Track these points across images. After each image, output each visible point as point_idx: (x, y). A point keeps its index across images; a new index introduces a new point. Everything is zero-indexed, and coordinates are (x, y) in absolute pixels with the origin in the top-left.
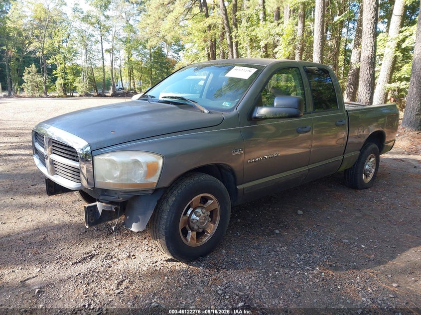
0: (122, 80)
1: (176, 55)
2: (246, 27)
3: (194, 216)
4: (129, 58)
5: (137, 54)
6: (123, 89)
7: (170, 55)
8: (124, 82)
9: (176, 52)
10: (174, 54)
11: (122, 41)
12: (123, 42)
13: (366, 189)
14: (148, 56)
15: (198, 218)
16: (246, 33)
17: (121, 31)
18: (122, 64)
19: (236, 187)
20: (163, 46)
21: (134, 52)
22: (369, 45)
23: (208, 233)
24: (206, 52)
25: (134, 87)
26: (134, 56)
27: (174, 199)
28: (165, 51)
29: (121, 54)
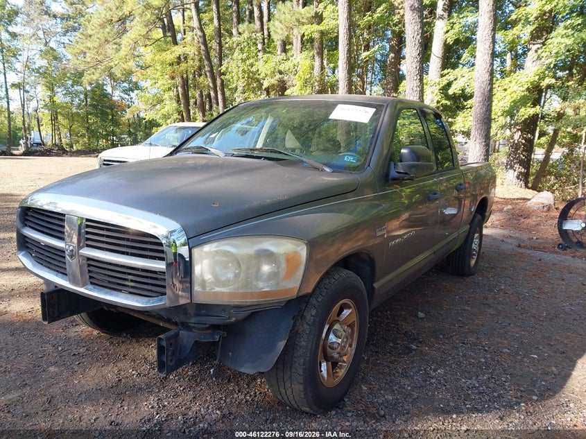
0: (40, 131)
1: (126, 96)
2: (242, 59)
3: (332, 338)
4: (51, 98)
5: (64, 92)
6: (42, 144)
7: (117, 95)
8: (43, 134)
9: (126, 91)
10: (122, 94)
11: (38, 72)
12: (41, 74)
13: (473, 275)
14: (82, 97)
15: (339, 341)
16: (242, 69)
17: (37, 56)
18: (40, 106)
19: (372, 285)
20: (105, 83)
21: (60, 90)
22: (415, 89)
23: (344, 362)
24: (175, 93)
25: (61, 141)
26: (60, 95)
27: (314, 312)
28: (109, 89)
29: (37, 91)
